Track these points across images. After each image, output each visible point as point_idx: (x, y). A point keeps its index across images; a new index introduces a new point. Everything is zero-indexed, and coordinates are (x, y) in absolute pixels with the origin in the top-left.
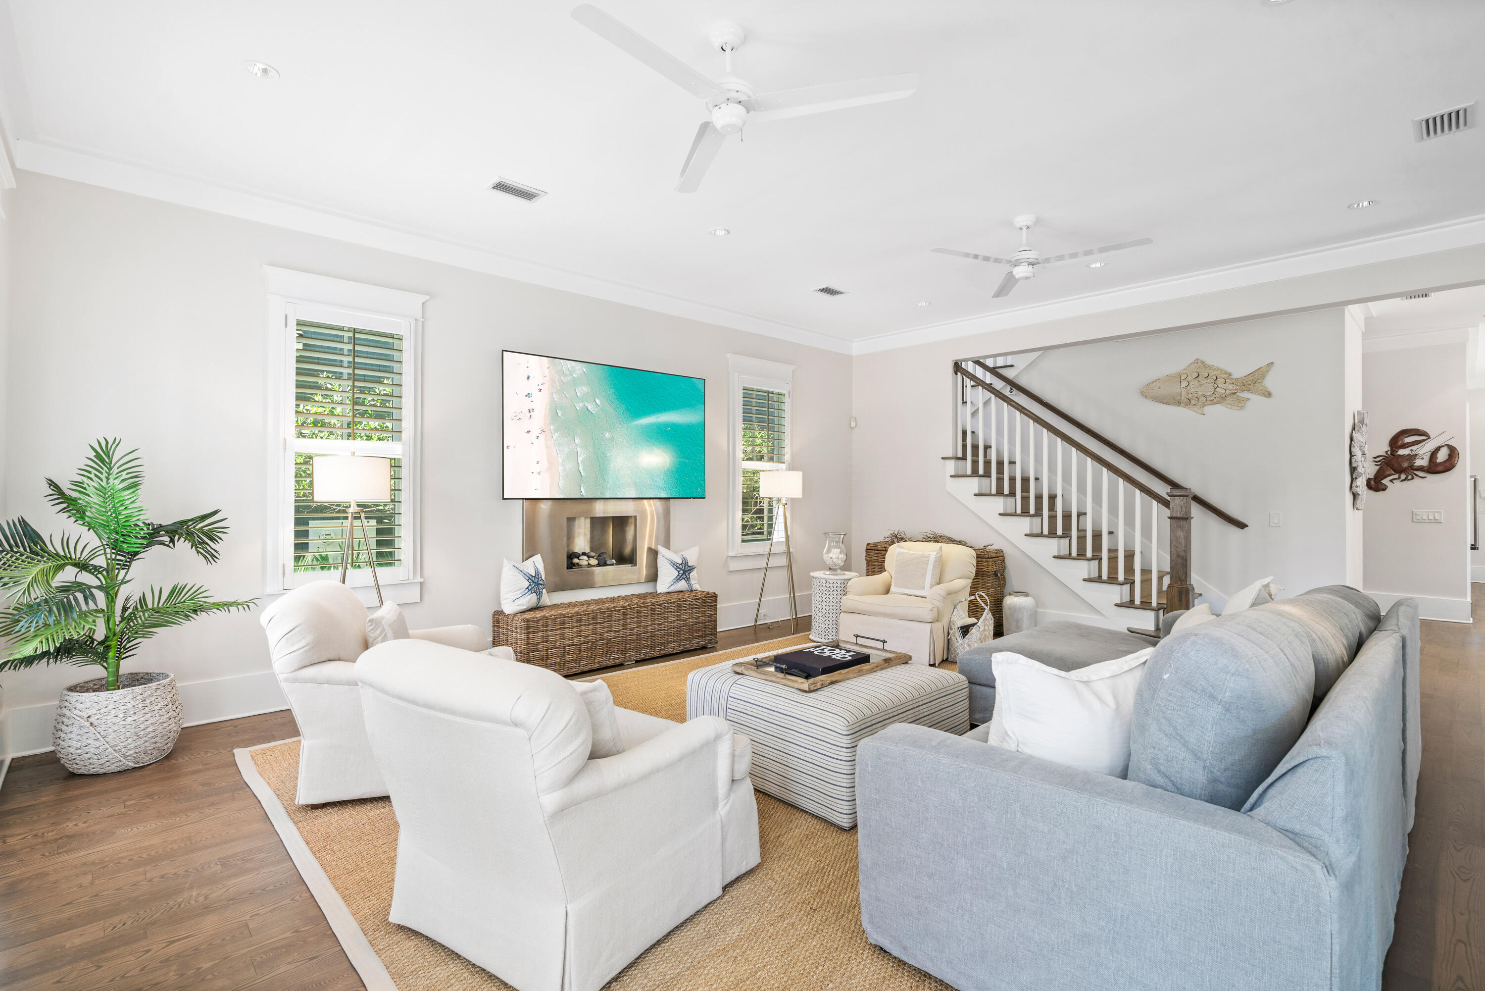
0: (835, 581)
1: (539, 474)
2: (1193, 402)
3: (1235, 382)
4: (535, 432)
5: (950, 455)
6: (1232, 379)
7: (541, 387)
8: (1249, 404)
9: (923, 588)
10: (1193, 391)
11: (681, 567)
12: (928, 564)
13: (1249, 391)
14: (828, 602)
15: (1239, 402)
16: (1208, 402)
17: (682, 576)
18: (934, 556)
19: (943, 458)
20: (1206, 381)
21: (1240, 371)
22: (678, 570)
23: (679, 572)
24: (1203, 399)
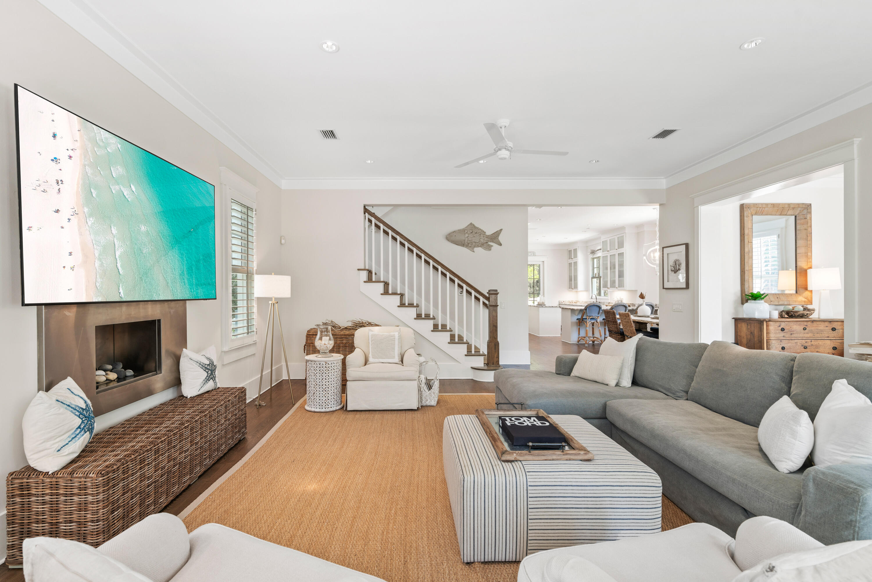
0: (333, 362)
1: (72, 268)
2: (470, 245)
3: (488, 237)
4: (66, 212)
5: (363, 268)
6: (486, 235)
7: (71, 153)
8: (492, 248)
9: (394, 357)
10: (470, 239)
11: (209, 367)
12: (395, 341)
13: (493, 242)
14: (327, 379)
15: (489, 247)
16: (476, 246)
17: (210, 376)
18: (398, 336)
19: (358, 270)
20: (476, 235)
21: (489, 232)
22: (207, 370)
23: (207, 372)
24: (474, 244)
